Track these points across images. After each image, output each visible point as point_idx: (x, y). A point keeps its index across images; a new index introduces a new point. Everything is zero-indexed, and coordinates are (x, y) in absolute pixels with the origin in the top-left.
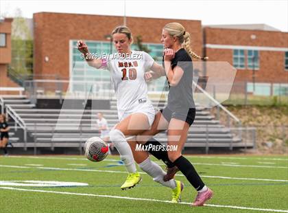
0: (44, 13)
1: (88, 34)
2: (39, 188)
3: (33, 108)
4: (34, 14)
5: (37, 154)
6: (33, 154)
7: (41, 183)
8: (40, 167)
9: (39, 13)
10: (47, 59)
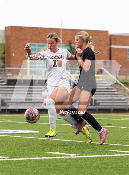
0: (12, 27)
1: (39, 39)
2: (9, 134)
3: (5, 85)
4: (6, 27)
5: (8, 114)
6: (5, 113)
7: (10, 131)
8: (9, 121)
9: (9, 27)
10: (13, 55)
